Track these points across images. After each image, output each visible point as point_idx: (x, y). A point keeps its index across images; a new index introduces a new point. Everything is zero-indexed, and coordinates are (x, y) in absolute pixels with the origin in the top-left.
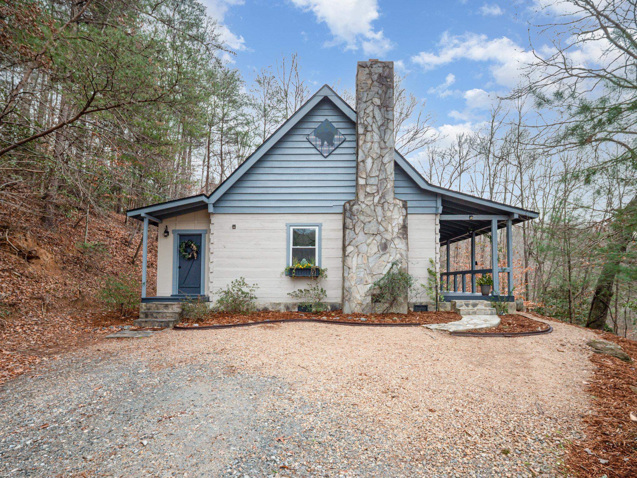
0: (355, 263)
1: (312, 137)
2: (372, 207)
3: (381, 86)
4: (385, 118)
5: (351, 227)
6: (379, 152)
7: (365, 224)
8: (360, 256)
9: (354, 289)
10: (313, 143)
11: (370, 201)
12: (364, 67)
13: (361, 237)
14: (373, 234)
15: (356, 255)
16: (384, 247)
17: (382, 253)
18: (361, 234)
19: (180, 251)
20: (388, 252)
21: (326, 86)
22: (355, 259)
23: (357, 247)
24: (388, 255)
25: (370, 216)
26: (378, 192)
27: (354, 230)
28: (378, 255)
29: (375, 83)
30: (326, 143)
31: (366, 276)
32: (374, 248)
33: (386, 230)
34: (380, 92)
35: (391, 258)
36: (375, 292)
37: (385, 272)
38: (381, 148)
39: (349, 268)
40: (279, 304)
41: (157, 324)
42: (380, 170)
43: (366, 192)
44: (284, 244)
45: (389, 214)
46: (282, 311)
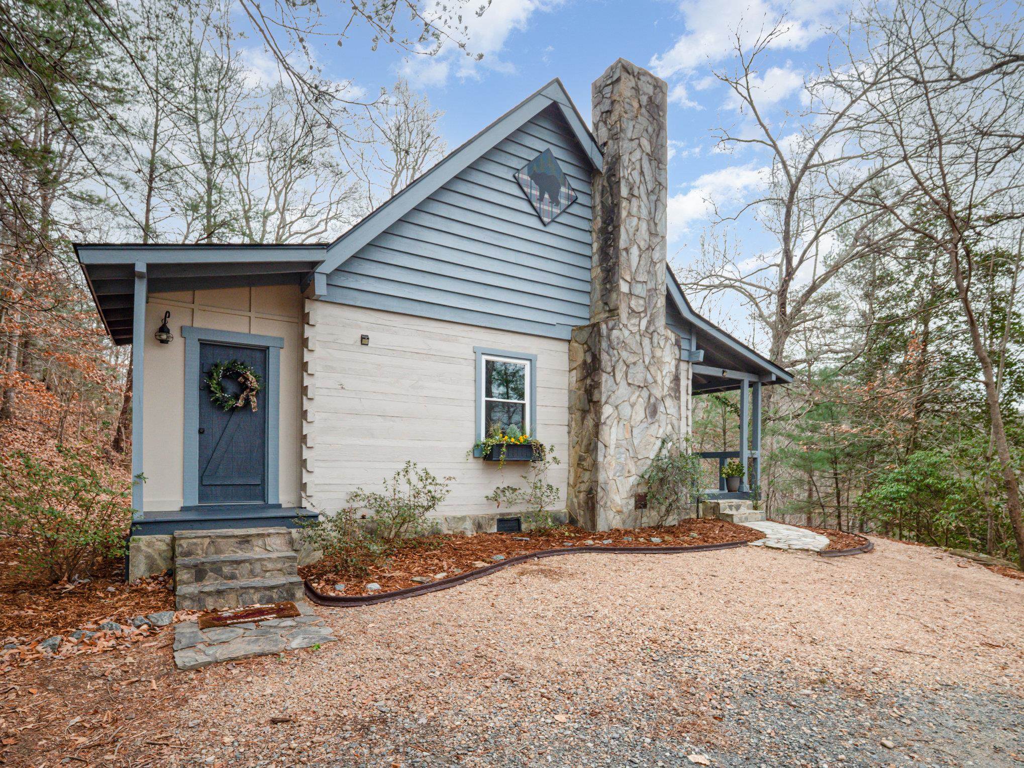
0: (613, 437)
1: (524, 177)
2: (638, 337)
3: (651, 119)
4: (656, 180)
5: (609, 369)
6: (647, 238)
7: (628, 366)
8: (621, 424)
9: (612, 486)
10: (526, 189)
11: (634, 325)
12: (628, 73)
13: (623, 390)
14: (639, 387)
15: (616, 422)
16: (652, 411)
17: (650, 420)
18: (623, 384)
19: (208, 387)
20: (657, 421)
21: (558, 81)
22: (614, 429)
23: (617, 407)
24: (657, 424)
25: (634, 353)
26: (645, 311)
27: (614, 376)
28: (645, 425)
29: (643, 110)
30: (546, 196)
31: (629, 461)
32: (640, 413)
33: (655, 382)
34: (650, 130)
35: (661, 431)
36: (640, 491)
37: (652, 456)
38: (651, 234)
39: (606, 446)
40: (463, 519)
41: (256, 597)
42: (649, 272)
43: (630, 308)
44: (468, 392)
45: (658, 353)
46: (469, 534)
